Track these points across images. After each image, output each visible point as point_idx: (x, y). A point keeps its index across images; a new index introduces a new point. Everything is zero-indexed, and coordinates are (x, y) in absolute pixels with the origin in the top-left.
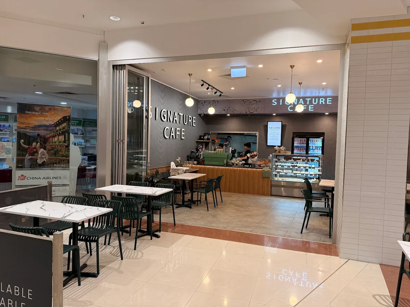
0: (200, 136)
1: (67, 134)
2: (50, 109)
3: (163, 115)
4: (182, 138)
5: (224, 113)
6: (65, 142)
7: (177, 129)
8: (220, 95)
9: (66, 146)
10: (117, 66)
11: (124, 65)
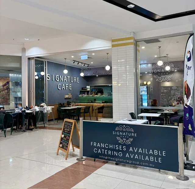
0: (82, 88)
1: (9, 89)
2: (1, 79)
3: (57, 78)
4: (70, 89)
5: (94, 75)
6: (8, 93)
7: (66, 85)
8: (88, 66)
9: (8, 95)
10: (30, 58)
11: (33, 57)
